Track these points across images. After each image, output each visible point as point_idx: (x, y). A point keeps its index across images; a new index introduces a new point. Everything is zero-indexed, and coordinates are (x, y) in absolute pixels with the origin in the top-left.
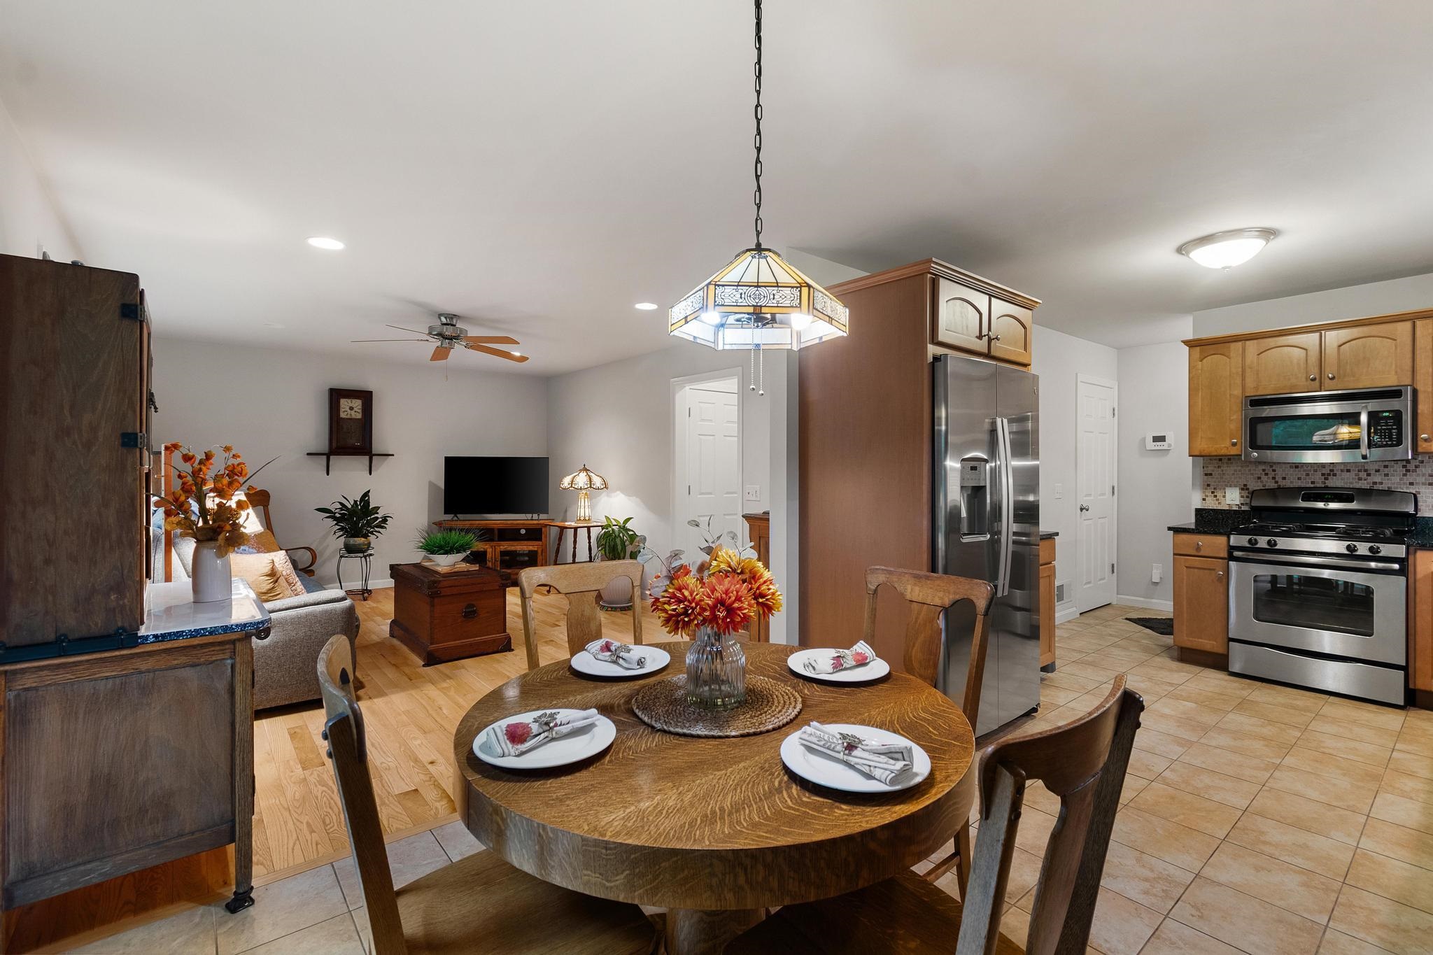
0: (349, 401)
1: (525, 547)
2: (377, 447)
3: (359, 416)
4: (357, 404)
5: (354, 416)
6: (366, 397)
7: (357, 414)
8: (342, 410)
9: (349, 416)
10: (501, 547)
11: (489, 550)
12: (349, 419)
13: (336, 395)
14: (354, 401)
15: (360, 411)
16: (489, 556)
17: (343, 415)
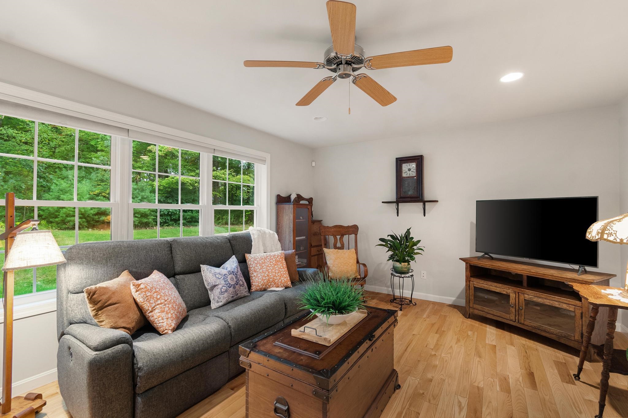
0: (408, 164)
1: (556, 303)
2: (427, 196)
3: (414, 174)
4: (413, 165)
5: (411, 175)
6: (419, 160)
7: (413, 173)
8: (404, 171)
9: (408, 175)
10: (526, 295)
11: (512, 296)
12: (408, 177)
13: (400, 161)
14: (411, 164)
15: (415, 171)
16: (512, 301)
17: (404, 175)
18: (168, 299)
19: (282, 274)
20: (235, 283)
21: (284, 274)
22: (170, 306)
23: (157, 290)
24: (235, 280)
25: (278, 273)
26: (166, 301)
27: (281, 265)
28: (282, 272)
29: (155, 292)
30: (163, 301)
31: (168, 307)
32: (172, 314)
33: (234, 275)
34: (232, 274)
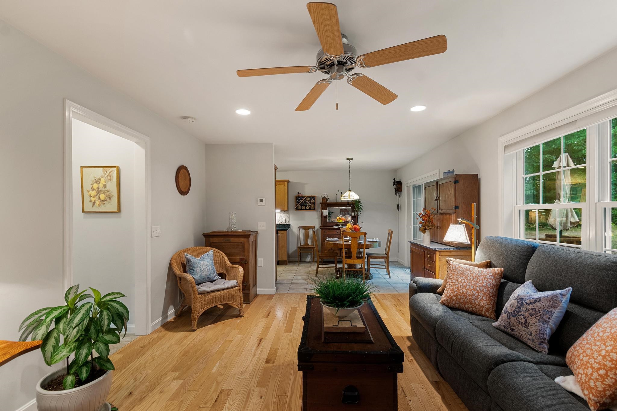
18: (454, 283)
19: (588, 362)
20: (511, 313)
21: (592, 368)
22: (452, 287)
23: (456, 273)
24: (514, 308)
25: (587, 356)
26: (452, 282)
27: (609, 348)
28: (592, 361)
29: (452, 274)
30: (451, 281)
31: (450, 287)
32: (447, 293)
33: (518, 302)
34: (517, 300)
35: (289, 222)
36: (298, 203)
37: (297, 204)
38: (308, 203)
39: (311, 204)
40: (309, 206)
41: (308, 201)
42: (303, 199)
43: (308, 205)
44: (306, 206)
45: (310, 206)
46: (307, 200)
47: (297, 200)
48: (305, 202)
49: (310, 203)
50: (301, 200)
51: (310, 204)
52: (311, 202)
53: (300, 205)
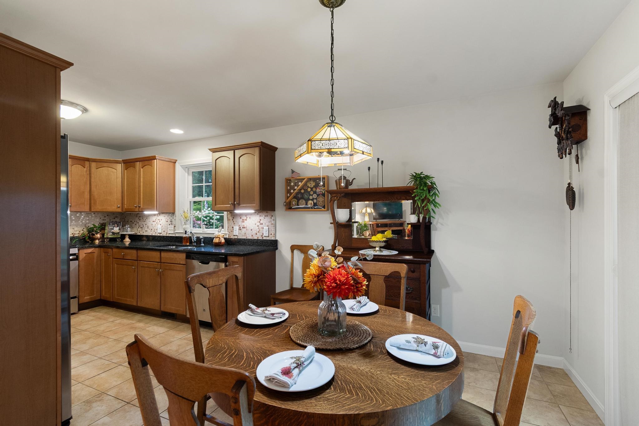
35: (275, 234)
36: (291, 194)
37: (289, 196)
38: (312, 193)
39: (318, 195)
40: (313, 200)
41: (312, 189)
42: (300, 183)
43: (311, 197)
44: (307, 200)
45: (316, 199)
46: (308, 187)
47: (289, 188)
48: (306, 191)
49: (315, 192)
50: (296, 188)
51: (315, 196)
52: (318, 190)
53: (294, 197)
